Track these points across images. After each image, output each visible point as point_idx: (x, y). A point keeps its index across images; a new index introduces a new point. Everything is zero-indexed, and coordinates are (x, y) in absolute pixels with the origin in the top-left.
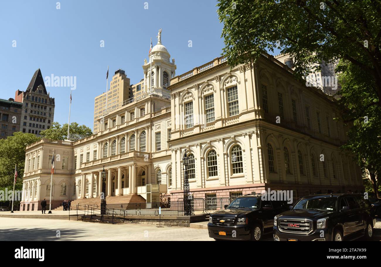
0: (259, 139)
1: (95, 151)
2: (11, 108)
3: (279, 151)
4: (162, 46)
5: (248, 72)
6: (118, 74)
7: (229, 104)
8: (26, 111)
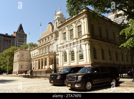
0: (89, 46)
1: (37, 52)
2: (12, 38)
3: (99, 50)
4: (60, 12)
5: (85, 19)
6: (50, 24)
7: (79, 33)
8: (17, 39)
